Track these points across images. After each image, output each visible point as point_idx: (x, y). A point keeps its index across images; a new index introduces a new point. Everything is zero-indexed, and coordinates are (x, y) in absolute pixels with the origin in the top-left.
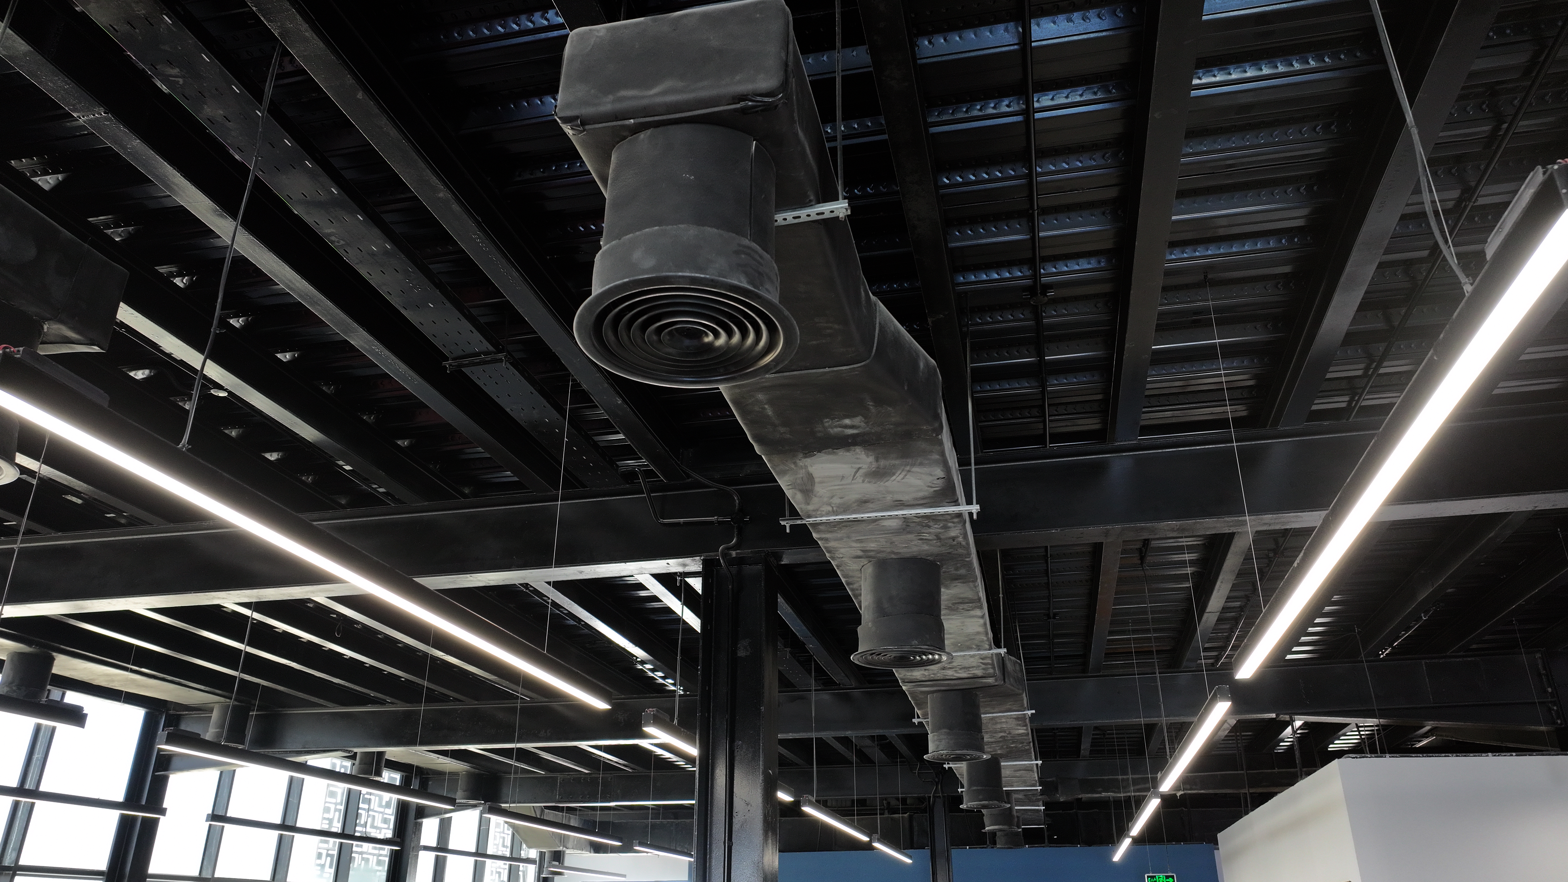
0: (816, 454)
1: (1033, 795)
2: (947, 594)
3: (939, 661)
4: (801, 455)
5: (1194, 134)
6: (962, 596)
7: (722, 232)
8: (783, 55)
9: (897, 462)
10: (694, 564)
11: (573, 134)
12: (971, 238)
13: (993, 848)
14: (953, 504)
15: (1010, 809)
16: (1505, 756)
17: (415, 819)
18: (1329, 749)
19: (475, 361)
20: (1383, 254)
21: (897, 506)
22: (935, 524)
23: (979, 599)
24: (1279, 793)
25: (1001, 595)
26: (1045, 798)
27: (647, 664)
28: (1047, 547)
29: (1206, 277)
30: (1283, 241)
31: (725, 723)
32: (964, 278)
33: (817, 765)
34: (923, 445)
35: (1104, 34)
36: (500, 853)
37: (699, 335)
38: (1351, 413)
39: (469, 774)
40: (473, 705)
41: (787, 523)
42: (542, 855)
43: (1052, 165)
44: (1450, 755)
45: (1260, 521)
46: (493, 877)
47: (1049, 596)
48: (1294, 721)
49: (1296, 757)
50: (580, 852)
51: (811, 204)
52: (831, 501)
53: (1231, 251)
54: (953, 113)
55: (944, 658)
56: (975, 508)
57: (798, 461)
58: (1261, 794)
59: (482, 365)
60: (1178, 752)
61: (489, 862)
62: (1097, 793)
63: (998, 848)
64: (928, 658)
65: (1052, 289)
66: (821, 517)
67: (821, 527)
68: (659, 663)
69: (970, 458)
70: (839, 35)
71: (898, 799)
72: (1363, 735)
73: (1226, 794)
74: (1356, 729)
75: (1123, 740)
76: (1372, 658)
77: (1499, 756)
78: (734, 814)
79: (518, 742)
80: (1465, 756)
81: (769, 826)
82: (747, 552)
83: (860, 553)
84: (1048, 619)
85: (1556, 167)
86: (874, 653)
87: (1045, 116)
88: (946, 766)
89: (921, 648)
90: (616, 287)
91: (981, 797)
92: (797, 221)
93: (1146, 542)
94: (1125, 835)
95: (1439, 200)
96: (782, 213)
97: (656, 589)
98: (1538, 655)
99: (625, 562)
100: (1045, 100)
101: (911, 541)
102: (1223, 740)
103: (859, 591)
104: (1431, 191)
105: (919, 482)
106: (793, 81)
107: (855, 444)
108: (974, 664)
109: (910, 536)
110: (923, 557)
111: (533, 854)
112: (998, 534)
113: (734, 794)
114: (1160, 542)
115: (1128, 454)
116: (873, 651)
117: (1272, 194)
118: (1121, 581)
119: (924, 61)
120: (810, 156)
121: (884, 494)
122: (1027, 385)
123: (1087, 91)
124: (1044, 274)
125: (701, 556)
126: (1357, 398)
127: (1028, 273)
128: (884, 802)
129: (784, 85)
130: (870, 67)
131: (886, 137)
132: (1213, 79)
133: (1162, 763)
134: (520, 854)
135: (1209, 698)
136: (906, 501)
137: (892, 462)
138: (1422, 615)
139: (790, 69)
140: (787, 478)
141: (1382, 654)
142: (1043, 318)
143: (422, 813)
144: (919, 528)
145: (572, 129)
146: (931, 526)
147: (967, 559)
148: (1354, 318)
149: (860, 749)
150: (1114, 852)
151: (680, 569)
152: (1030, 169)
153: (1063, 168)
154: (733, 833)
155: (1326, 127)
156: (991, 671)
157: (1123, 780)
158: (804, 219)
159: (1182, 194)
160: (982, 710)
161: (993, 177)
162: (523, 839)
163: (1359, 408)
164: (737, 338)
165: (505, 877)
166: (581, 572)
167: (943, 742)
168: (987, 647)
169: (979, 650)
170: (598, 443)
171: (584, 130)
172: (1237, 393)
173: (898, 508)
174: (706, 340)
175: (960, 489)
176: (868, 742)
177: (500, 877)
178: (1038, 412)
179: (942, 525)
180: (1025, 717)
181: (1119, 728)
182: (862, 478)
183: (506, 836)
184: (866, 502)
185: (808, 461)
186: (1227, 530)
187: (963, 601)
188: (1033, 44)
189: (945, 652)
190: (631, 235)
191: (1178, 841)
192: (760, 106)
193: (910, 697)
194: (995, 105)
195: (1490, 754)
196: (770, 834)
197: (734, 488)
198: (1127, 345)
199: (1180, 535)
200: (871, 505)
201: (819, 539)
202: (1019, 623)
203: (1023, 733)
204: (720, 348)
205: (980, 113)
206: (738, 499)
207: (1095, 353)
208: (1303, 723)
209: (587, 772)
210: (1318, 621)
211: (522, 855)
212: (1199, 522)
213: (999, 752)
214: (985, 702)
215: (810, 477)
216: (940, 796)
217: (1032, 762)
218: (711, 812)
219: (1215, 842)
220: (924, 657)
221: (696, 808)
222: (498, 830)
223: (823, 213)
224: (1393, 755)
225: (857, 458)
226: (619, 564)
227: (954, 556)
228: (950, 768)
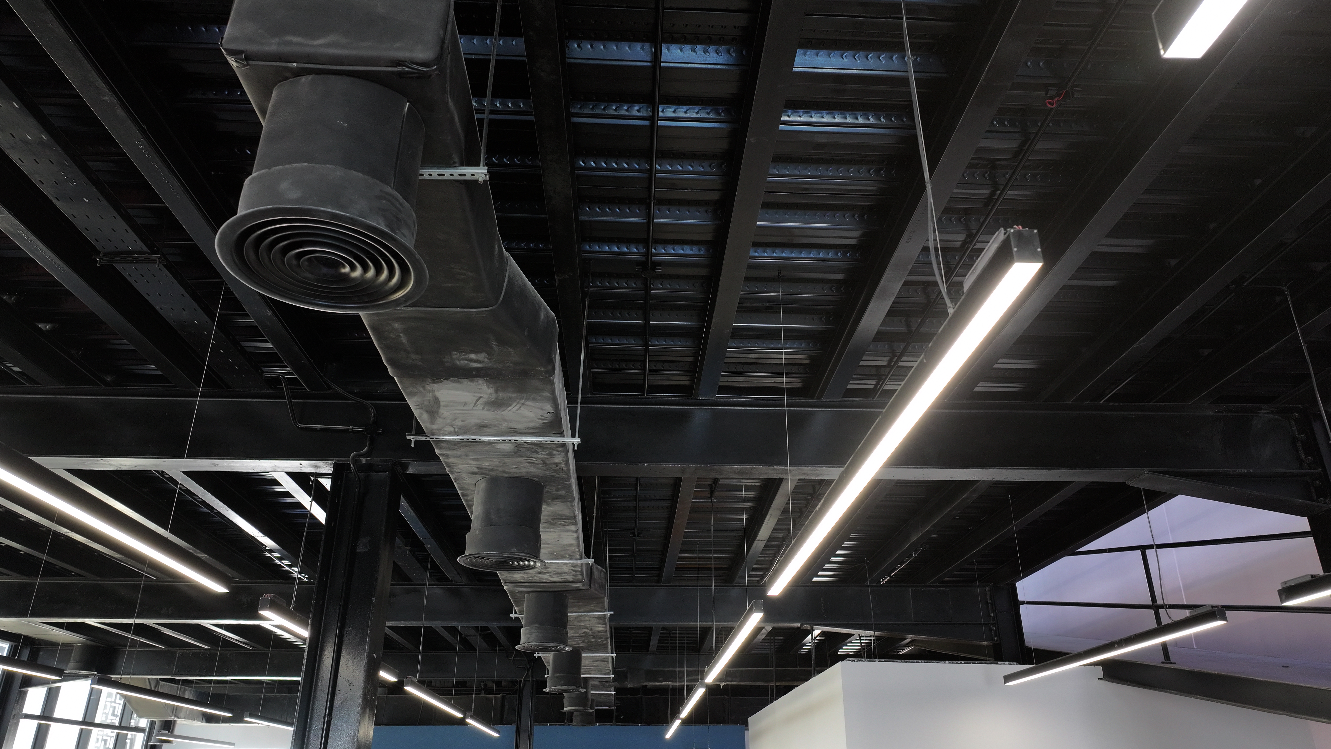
0: (443, 381)
1: (607, 682)
2: (547, 510)
3: (534, 567)
4: (429, 381)
5: (779, 159)
6: (561, 513)
7: (367, 177)
8: (441, 32)
9: (514, 395)
10: (326, 467)
11: (237, 66)
12: (598, 215)
13: (569, 725)
14: (559, 435)
15: (586, 693)
16: (957, 663)
17: (20, 688)
18: (839, 653)
19: (128, 258)
20: (908, 275)
21: (511, 433)
22: (542, 451)
23: (575, 517)
24: (798, 686)
25: (595, 515)
26: (616, 684)
27: (275, 552)
28: (638, 477)
29: (779, 274)
30: (839, 254)
31: (338, 611)
32: (590, 247)
33: (423, 649)
34: (536, 383)
35: (719, 67)
36: (108, 722)
37: (339, 265)
38: (876, 394)
39: (85, 647)
40: (97, 581)
41: (412, 438)
42: (152, 724)
43: (669, 166)
44: (920, 661)
45: (800, 471)
46: (98, 745)
47: (636, 517)
48: (814, 630)
49: (812, 659)
50: (191, 721)
51: (455, 165)
52: (454, 423)
53: (800, 256)
54: (592, 109)
55: (538, 565)
56: (577, 441)
57: (426, 386)
58: (785, 687)
59: (135, 263)
60: (721, 651)
61: (95, 730)
62: (658, 682)
63: (573, 725)
64: (525, 564)
65: (660, 266)
66: (444, 436)
67: (443, 445)
68: (286, 553)
69: (578, 398)
70: (497, 25)
71: (493, 681)
72: (864, 643)
73: (759, 685)
74: (858, 638)
75: (683, 639)
76: (875, 584)
77: (952, 663)
78: (337, 692)
79: (138, 617)
80: (930, 662)
81: (368, 702)
82: (375, 460)
83: (475, 470)
84: (633, 536)
85: (1012, 231)
86: (478, 557)
87: (667, 125)
88: (536, 655)
89: (518, 555)
90: (260, 211)
91: (562, 682)
92: (440, 178)
93: (716, 480)
94: (676, 718)
95: (939, 240)
96: (428, 169)
97: (289, 485)
98: (988, 589)
99: (260, 460)
100: (669, 112)
101: (521, 463)
102: (761, 642)
103: (472, 502)
104: (934, 232)
105: (531, 414)
106: (449, 58)
107: (478, 376)
108: (566, 571)
109: (519, 459)
110: (530, 478)
111: (144, 723)
112: (596, 464)
113: (339, 675)
114: (726, 481)
115: (707, 408)
116: (478, 555)
117: (834, 216)
118: (693, 510)
119: (572, 61)
120: (458, 124)
121: (500, 421)
122: (633, 342)
123: (702, 110)
124: (654, 253)
125: (333, 460)
126: (881, 382)
127: (643, 250)
128: (482, 684)
129: (439, 59)
130: (524, 56)
131: (533, 118)
132: (798, 119)
133: (709, 659)
134: (130, 723)
135: (748, 609)
136: (519, 429)
137: (509, 395)
138: (913, 553)
139: (446, 46)
140: (415, 399)
141: (883, 581)
142: (650, 289)
143: (28, 682)
144: (528, 453)
145: (236, 61)
146: (538, 453)
147: (567, 483)
148: (884, 320)
149: (465, 638)
150: (667, 730)
151: (312, 470)
152: (651, 166)
153: (677, 170)
154: (334, 708)
155: (878, 171)
156: (580, 577)
157: (680, 672)
158: (447, 177)
159: (767, 205)
160: (569, 610)
161: (621, 167)
162: (134, 709)
163: (882, 391)
164: (371, 273)
165: (111, 744)
166: (215, 465)
167: (534, 635)
168: (578, 557)
169: (571, 559)
170: (245, 348)
171: (248, 65)
172: (792, 368)
173: (512, 434)
174: (343, 271)
175: (567, 423)
176: (473, 632)
177: (105, 744)
178: (640, 365)
179: (548, 452)
180: (605, 617)
181: (681, 629)
182: (482, 406)
183: (117, 705)
184: (484, 426)
185: (435, 386)
186: (775, 476)
187: (561, 517)
188: (662, 64)
189: (539, 560)
190: (281, 167)
191: (718, 722)
192: (414, 73)
193: (510, 595)
194: (628, 108)
195: (947, 661)
196: (368, 710)
197: (371, 402)
198: (714, 320)
199: (740, 477)
200: (488, 430)
201: (441, 454)
202: (609, 538)
203: (603, 630)
204: (355, 279)
205: (615, 113)
206: (374, 413)
207: (689, 323)
208: (821, 632)
209: (207, 648)
210: (839, 552)
211: (132, 724)
212: (755, 468)
213: (581, 645)
214: (573, 602)
215: (437, 400)
216: (529, 681)
217: (608, 655)
218: (315, 690)
219: (746, 724)
220: (521, 563)
221: (301, 686)
222: (109, 700)
223: (465, 175)
224: (880, 660)
225: (479, 389)
226: (253, 461)
227: (557, 479)
228: (539, 657)
